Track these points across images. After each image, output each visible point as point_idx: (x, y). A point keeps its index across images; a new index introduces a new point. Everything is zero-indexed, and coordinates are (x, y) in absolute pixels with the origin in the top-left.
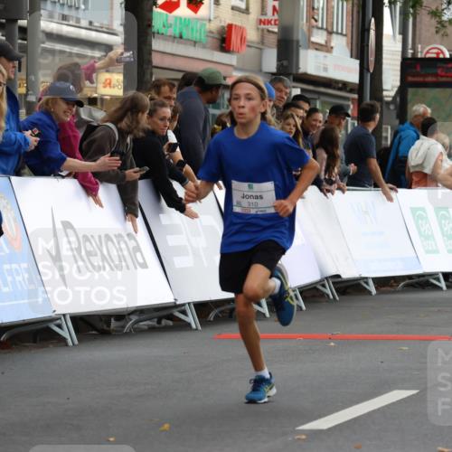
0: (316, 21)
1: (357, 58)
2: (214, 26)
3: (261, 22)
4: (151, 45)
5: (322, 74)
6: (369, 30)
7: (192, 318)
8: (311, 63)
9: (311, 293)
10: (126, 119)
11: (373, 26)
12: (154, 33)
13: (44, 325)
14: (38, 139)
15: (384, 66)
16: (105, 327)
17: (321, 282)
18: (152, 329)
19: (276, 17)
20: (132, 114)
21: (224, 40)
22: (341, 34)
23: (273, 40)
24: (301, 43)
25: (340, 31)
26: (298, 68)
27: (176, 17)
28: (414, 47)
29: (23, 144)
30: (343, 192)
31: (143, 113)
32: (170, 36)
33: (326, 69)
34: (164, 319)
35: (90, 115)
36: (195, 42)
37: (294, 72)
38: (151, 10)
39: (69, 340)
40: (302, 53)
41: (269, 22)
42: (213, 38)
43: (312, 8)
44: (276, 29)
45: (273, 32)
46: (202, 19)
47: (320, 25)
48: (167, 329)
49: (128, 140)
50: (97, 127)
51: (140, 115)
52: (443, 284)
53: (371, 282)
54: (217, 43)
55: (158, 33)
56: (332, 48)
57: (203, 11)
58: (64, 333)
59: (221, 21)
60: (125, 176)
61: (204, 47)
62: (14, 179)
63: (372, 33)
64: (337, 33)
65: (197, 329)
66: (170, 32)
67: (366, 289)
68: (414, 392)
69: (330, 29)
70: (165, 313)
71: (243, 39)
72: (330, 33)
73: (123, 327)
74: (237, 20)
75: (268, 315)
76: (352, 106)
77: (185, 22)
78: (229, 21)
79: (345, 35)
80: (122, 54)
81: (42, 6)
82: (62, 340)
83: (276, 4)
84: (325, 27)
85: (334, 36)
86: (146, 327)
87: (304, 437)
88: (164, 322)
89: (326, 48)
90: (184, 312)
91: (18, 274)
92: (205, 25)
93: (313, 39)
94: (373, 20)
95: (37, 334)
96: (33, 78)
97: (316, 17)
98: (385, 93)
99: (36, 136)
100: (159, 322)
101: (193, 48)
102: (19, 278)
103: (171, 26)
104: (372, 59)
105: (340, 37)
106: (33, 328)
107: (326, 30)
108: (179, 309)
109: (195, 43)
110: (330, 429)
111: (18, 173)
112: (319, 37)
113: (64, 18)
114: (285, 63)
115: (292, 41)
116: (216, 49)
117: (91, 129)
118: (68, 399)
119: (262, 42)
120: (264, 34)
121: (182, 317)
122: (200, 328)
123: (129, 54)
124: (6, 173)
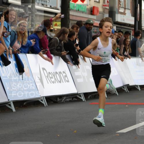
0: (121, 5)
1: (134, 16)
2: (89, 7)
3: (103, 5)
4: (69, 13)
5: (123, 22)
7: (83, 98)
8: (119, 18)
9: (120, 90)
10: (61, 36)
11: (139, 7)
12: (70, 9)
13: (37, 100)
14: (35, 42)
15: (142, 19)
16: (56, 101)
17: (123, 87)
18: (70, 101)
19: (108, 4)
20: (63, 34)
21: (92, 11)
22: (129, 9)
23: (107, 11)
24: (116, 12)
25: (128, 8)
26: (115, 20)
27: (77, 4)
29: (30, 44)
30: (130, 59)
31: (67, 34)
32: (75, 10)
33: (124, 20)
34: (73, 98)
35: (50, 35)
38: (69, 2)
39: (45, 105)
40: (117, 15)
41: (106, 6)
42: (88, 10)
43: (119, 1)
44: (108, 8)
45: (107, 9)
46: (85, 5)
47: (122, 6)
48: (75, 101)
49: (62, 42)
50: (52, 38)
51: (66, 35)
53: (139, 87)
54: (90, 12)
55: (71, 9)
56: (126, 13)
57: (85, 2)
58: (43, 102)
59: (91, 5)
60: (61, 54)
61: (86, 13)
62: (27, 55)
63: (138, 9)
64: (127, 9)
65: (84, 101)
66: (75, 9)
67: (137, 89)
69: (125, 7)
70: (74, 96)
71: (98, 11)
72: (125, 9)
73: (62, 101)
74: (96, 5)
76: (132, 32)
77: (80, 6)
78: (93, 5)
79: (130, 9)
80: (61, 15)
81: (36, 1)
82: (43, 105)
84: (123, 7)
85: (126, 10)
86: (69, 101)
87: (118, 135)
88: (74, 99)
89: (124, 13)
91: (29, 84)
92: (86, 7)
93: (120, 11)
94: (139, 5)
97: (121, 4)
98: (142, 28)
99: (34, 41)
100: (73, 99)
101: (82, 14)
103: (75, 7)
104: (138, 17)
105: (128, 10)
107: (124, 8)
108: (79, 95)
109: (83, 12)
110: (126, 133)
111: (28, 53)
112: (122, 10)
113: (43, 5)
115: (113, 11)
116: (89, 14)
117: (51, 39)
118: (45, 123)
119: (104, 12)
120: (104, 9)
121: (80, 97)
122: (85, 101)
123: (63, 15)
124: (25, 53)
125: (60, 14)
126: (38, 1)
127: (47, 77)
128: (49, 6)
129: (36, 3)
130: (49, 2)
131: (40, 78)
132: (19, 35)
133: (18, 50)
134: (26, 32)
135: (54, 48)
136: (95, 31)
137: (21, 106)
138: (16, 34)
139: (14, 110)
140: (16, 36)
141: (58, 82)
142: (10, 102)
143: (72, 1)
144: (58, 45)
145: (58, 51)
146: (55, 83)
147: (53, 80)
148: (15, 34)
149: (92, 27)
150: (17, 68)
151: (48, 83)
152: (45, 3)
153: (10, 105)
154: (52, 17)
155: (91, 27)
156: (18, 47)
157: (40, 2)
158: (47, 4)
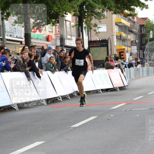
2: (45, 36)
3: (56, 34)
4: (31, 41)
6: (80, 35)
7: (45, 103)
8: (68, 43)
9: (71, 95)
13: (11, 106)
17: (74, 93)
18: (35, 106)
19: (59, 33)
21: (48, 39)
22: (74, 36)
23: (59, 38)
24: (65, 39)
26: (65, 44)
27: (36, 34)
28: (91, 38)
33: (71, 44)
34: (38, 103)
36: (41, 40)
37: (64, 45)
40: (66, 41)
41: (57, 34)
44: (59, 36)
48: (39, 105)
52: (101, 92)
53: (85, 92)
54: (46, 39)
55: (32, 38)
57: (42, 32)
58: (16, 108)
59: (46, 34)
61: (43, 40)
62: (1, 73)
65: (46, 105)
66: (35, 37)
68: (96, 117)
71: (52, 38)
72: (72, 36)
73: (29, 105)
74: (50, 34)
75: (62, 101)
77: (39, 35)
78: (48, 34)
81: (5, 33)
82: (15, 110)
83: (59, 30)
84: (70, 34)
87: (72, 129)
89: (71, 39)
90: (43, 101)
92: (42, 36)
93: (68, 37)
94: (81, 33)
95: (9, 108)
102: (4, 96)
106: (8, 107)
110: (78, 127)
112: (69, 37)
113: (11, 35)
114: (62, 43)
115: (63, 38)
116: (46, 41)
118: (17, 123)
119: (56, 39)
120: (56, 37)
121: (42, 102)
126: (7, 33)
128: (15, 37)
129: (5, 35)
130: (16, 33)
143: (33, 32)
157: (9, 34)
158: (14, 35)
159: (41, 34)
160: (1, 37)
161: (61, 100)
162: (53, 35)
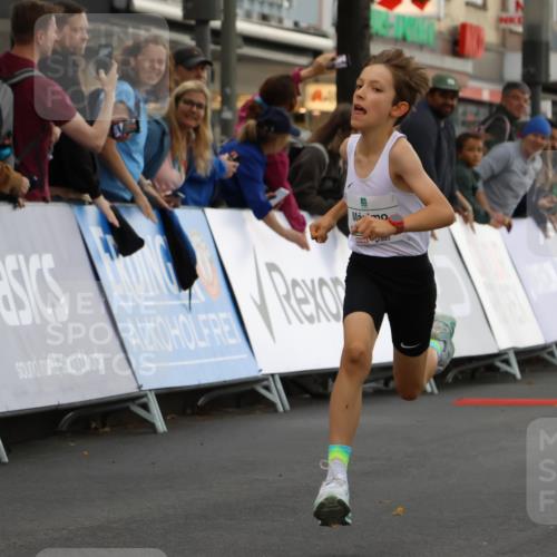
2: (445, 26)
3: (501, 20)
4: (368, 49)
12: (372, 35)
13: (248, 388)
14: (237, 164)
16: (321, 390)
18: (378, 392)
19: (520, 14)
20: (343, 130)
21: (457, 43)
23: (516, 42)
24: (552, 45)
26: (547, 75)
27: (402, 18)
29: (218, 170)
32: (391, 38)
34: (389, 380)
36: (422, 46)
37: (543, 80)
38: (368, 8)
39: (280, 406)
40: (552, 57)
41: (511, 20)
42: (443, 39)
44: (520, 29)
45: (516, 33)
46: (429, 18)
54: (448, 46)
55: (377, 35)
57: (430, 9)
58: (273, 397)
59: (452, 20)
61: (432, 51)
62: (209, 211)
65: (432, 393)
66: (391, 33)
71: (479, 41)
74: (473, 18)
75: (519, 376)
77: (412, 21)
78: (462, 20)
80: (333, 59)
81: (238, 4)
82: (271, 406)
86: (371, 391)
91: (216, 326)
92: (433, 24)
96: (228, 90)
99: (235, 160)
100: (386, 384)
101: (418, 52)
102: (217, 331)
103: (391, 26)
113: (265, 18)
114: (532, 70)
115: (540, 43)
116: (444, 53)
117: (295, 152)
118: (281, 476)
119: (503, 44)
120: (505, 35)
122: (436, 391)
123: (343, 59)
124: (200, 204)
125: (332, 55)
126: (246, 5)
127: (287, 297)
128: (288, 23)
130: (290, 6)
131: (259, 302)
132: (179, 134)
133: (175, 194)
134: (202, 126)
135: (308, 184)
136: (470, 118)
137: (189, 411)
138: (167, 130)
139: (161, 425)
140: (167, 140)
141: (327, 318)
142: (146, 396)
143: (381, 3)
144: (324, 174)
145: (326, 198)
146: (319, 321)
147: (309, 309)
148: (164, 133)
149: (455, 102)
150: (170, 265)
151: (290, 322)
152: (273, 12)
153: (145, 407)
154: (302, 67)
155: (450, 102)
156: (174, 184)
157: (257, 9)
158: (284, 14)
159: (425, 18)
160: (216, 24)
161: (515, 370)
162: (487, 25)
